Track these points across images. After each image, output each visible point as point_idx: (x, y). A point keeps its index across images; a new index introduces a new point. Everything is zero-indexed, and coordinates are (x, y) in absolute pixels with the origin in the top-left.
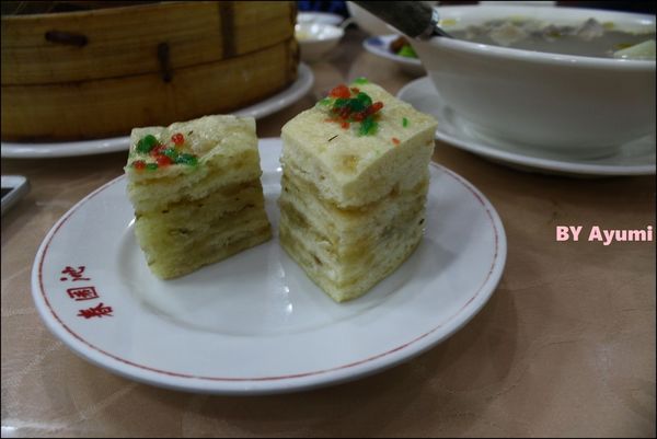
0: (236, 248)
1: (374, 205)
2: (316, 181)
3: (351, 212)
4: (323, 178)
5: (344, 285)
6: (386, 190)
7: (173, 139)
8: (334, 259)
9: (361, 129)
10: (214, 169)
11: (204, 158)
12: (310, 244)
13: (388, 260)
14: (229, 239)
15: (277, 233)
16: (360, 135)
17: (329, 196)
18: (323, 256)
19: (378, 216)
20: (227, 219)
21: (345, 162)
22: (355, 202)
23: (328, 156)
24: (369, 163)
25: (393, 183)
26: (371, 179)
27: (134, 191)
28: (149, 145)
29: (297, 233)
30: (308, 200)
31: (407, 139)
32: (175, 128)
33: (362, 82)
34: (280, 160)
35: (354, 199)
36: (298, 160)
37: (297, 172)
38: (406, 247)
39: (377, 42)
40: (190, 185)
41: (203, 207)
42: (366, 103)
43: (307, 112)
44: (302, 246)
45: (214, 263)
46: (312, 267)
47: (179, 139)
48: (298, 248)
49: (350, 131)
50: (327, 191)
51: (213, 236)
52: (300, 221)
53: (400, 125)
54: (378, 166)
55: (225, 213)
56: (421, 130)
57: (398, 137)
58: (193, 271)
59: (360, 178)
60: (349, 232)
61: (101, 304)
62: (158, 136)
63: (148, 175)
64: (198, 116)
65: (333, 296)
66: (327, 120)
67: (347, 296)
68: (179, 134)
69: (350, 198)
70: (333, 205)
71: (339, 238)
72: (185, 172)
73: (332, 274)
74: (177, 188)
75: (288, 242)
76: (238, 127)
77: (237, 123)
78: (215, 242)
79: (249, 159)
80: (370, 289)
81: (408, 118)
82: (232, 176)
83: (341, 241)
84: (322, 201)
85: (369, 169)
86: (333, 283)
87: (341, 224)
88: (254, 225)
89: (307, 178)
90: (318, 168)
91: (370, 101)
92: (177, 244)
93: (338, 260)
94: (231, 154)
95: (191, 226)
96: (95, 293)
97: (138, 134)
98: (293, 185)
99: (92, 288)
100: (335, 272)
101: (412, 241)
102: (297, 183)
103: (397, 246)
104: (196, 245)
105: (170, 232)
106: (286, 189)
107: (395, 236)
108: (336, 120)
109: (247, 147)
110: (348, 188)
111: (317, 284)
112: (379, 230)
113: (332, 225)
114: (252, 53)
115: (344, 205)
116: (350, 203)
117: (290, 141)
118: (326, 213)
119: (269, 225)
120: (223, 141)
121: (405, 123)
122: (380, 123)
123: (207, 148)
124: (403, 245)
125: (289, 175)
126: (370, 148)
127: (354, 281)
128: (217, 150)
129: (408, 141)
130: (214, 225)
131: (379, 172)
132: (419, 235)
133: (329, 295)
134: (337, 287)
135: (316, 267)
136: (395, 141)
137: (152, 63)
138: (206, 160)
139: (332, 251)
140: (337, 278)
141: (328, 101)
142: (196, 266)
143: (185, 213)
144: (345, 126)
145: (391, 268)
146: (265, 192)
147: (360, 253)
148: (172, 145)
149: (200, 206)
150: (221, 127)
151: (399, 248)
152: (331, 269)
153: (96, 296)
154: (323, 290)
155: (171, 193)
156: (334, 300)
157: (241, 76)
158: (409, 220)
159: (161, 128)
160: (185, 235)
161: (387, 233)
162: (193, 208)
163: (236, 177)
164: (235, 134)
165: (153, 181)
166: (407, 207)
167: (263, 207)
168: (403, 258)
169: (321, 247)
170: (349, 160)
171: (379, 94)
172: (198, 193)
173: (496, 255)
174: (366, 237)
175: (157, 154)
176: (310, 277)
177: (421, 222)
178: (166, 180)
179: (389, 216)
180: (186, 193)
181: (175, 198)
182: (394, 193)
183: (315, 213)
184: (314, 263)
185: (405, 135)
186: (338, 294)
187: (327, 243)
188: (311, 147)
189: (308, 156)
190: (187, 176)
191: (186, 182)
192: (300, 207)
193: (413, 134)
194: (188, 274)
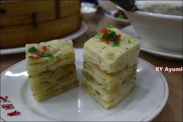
0: (66, 89)
1: (119, 72)
2: (98, 63)
3: (112, 75)
4: (101, 62)
5: (109, 102)
6: (124, 67)
7: (42, 48)
8: (105, 92)
9: (114, 44)
10: (59, 59)
11: (55, 55)
12: (95, 87)
13: (124, 93)
14: (63, 85)
15: (81, 83)
16: (114, 46)
17: (103, 69)
18: (101, 91)
19: (121, 76)
20: (63, 78)
21: (109, 56)
22: (113, 71)
23: (103, 54)
24: (118, 57)
25: (126, 64)
26: (119, 62)
27: (29, 67)
28: (33, 50)
29: (90, 83)
30: (94, 71)
31: (131, 48)
32: (42, 44)
33: (111, 27)
34: (83, 56)
35: (113, 70)
36: (91, 56)
37: (90, 60)
38: (130, 88)
39: (109, 13)
40: (50, 65)
41: (54, 74)
42: (114, 35)
43: (93, 38)
44: (92, 88)
45: (57, 95)
46: (96, 96)
47: (45, 48)
48: (90, 88)
49: (110, 45)
50: (103, 67)
51: (57, 85)
52: (91, 78)
53: (128, 43)
54: (121, 58)
55: (62, 76)
56: (136, 44)
57: (127, 47)
58: (50, 98)
59: (115, 62)
60: (111, 82)
61: (16, 111)
62: (36, 47)
63: (35, 61)
64: (51, 40)
65: (105, 106)
66: (101, 41)
67: (110, 106)
68: (44, 46)
69: (112, 70)
70: (105, 72)
71: (107, 84)
72: (48, 60)
73: (104, 98)
74: (45, 66)
75: (85, 87)
76: (67, 44)
77: (66, 42)
78: (58, 87)
79: (71, 56)
80: (118, 104)
81: (130, 40)
82: (65, 62)
83: (108, 86)
84: (100, 71)
85: (118, 59)
86: (104, 101)
87: (108, 79)
88: (73, 81)
89: (94, 62)
90: (99, 59)
91: (116, 34)
92: (44, 87)
93: (106, 93)
94: (65, 54)
95: (50, 81)
96: (13, 107)
97: (28, 46)
98: (88, 65)
99: (11, 105)
100: (105, 97)
101: (132, 86)
102: (90, 64)
103: (127, 88)
104: (51, 88)
105: (42, 83)
106: (85, 67)
107: (126, 84)
108: (104, 41)
109: (71, 51)
110: (111, 66)
111: (98, 102)
112: (121, 81)
113: (105, 80)
114: (66, 17)
115: (110, 72)
116: (112, 71)
117: (87, 49)
118: (102, 75)
119: (78, 80)
120: (62, 49)
121: (129, 42)
122: (120, 42)
123: (56, 52)
124: (129, 87)
125: (86, 61)
126: (118, 51)
127: (112, 101)
128: (59, 52)
129: (131, 49)
130: (58, 80)
131: (122, 60)
132: (134, 84)
133: (103, 106)
134: (106, 103)
135: (97, 96)
136: (127, 48)
137: (30, 20)
138: (56, 56)
139: (104, 89)
140: (106, 99)
141: (100, 35)
142: (51, 96)
143: (48, 76)
144: (108, 43)
145: (125, 96)
146: (76, 68)
147: (115, 90)
148: (42, 50)
149: (54, 73)
150: (60, 44)
151: (128, 88)
152: (104, 96)
153: (13, 108)
154: (101, 104)
155: (43, 68)
156: (105, 108)
157: (62, 25)
158: (131, 78)
159: (36, 44)
160: (47, 84)
161: (124, 83)
162: (51, 74)
163: (66, 62)
164: (65, 46)
165: (36, 63)
166: (130, 73)
167: (76, 74)
168: (129, 92)
169: (100, 88)
170: (111, 56)
171: (118, 32)
172: (52, 68)
173: (165, 90)
174: (117, 84)
175: (37, 54)
176: (94, 100)
177: (135, 79)
178: (41, 63)
179: (125, 76)
180: (48, 68)
181: (44, 70)
182: (126, 68)
183: (97, 75)
184: (96, 94)
185: (130, 46)
186: (106, 106)
187: (102, 86)
188: (96, 51)
189: (95, 54)
190: (49, 62)
191: (49, 64)
192: (91, 73)
193: (133, 46)
194: (48, 99)
